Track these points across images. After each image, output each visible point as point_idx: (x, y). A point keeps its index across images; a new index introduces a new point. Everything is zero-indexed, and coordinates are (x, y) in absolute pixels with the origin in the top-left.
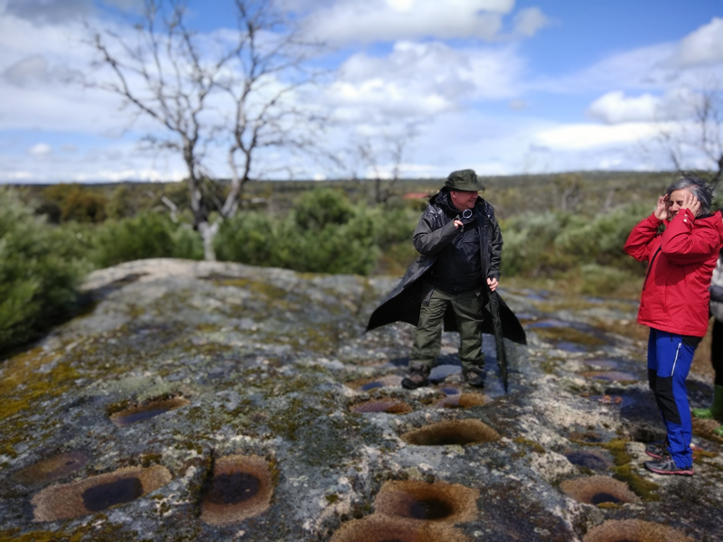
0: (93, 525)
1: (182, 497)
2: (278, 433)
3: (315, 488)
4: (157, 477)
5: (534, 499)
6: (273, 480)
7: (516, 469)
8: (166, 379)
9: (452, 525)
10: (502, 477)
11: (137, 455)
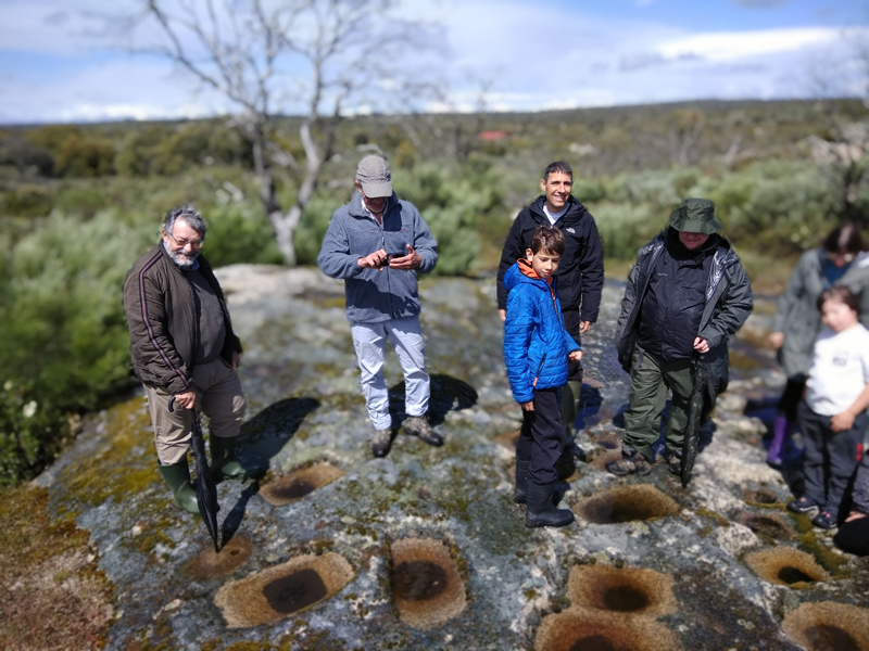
1: (377, 596)
2: (449, 512)
3: (509, 582)
4: (334, 567)
5: (731, 586)
6: (459, 570)
7: (705, 550)
8: (308, 442)
9: (654, 619)
10: (692, 559)
11: (308, 542)
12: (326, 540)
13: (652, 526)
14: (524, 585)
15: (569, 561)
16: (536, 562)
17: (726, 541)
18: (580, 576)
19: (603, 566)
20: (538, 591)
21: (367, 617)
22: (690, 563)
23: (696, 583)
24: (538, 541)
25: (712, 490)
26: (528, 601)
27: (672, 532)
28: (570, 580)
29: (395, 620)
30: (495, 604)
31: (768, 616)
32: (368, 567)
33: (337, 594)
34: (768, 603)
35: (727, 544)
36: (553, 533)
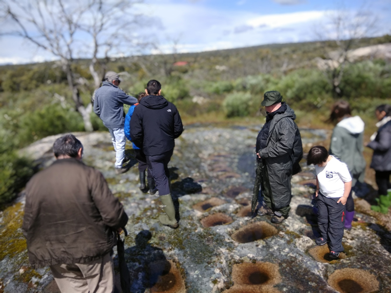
2: (175, 246)
3: (205, 277)
5: (304, 266)
6: (181, 274)
7: (291, 250)
9: (272, 286)
10: (286, 255)
13: (267, 241)
14: (212, 278)
15: (231, 263)
16: (216, 266)
17: (300, 245)
18: (237, 269)
19: (247, 263)
20: (219, 280)
22: (285, 257)
23: (289, 267)
24: (216, 255)
25: (291, 221)
26: (214, 285)
27: (275, 243)
28: (233, 272)
30: (199, 289)
31: (322, 279)
34: (321, 272)
35: (301, 246)
36: (223, 250)
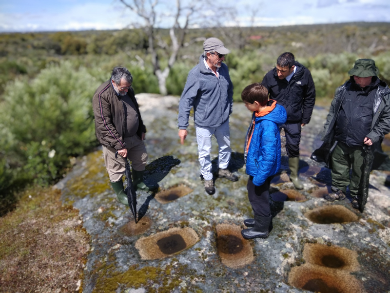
0: (173, 264)
1: (210, 250)
2: (244, 213)
3: (275, 249)
4: (189, 235)
5: (388, 260)
7: (373, 240)
8: (176, 176)
9: (349, 273)
10: (367, 244)
11: (177, 222)
12: (185, 222)
13: (345, 226)
14: (282, 251)
15: (304, 241)
16: (288, 240)
17: (383, 236)
18: (309, 248)
19: (320, 244)
20: (290, 255)
21: (206, 260)
22: (365, 246)
23: (370, 256)
24: (288, 230)
25: (374, 210)
26: (285, 259)
27: (355, 230)
28: (304, 251)
29: (220, 263)
30: (268, 259)
32: (205, 236)
33: (192, 247)
35: (384, 238)
36: (295, 226)
